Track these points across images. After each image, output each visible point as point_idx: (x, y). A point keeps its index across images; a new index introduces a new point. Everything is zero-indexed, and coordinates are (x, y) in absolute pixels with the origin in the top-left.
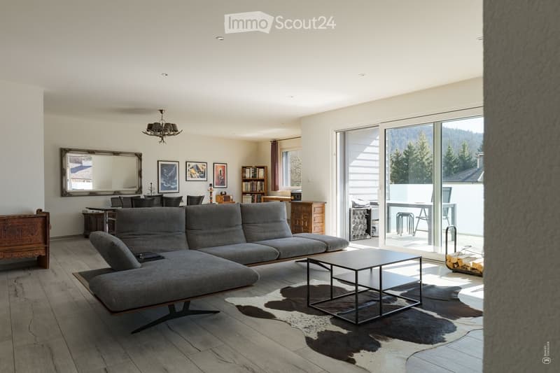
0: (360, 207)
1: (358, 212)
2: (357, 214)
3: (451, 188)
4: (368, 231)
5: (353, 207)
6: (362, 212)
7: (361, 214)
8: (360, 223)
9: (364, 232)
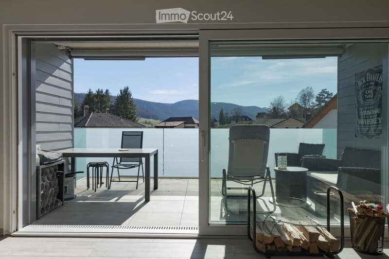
0: (50, 161)
1: (48, 170)
2: (46, 174)
3: (142, 132)
4: (60, 196)
5: (41, 163)
6: (53, 169)
7: (51, 172)
8: (50, 186)
9: (56, 199)
